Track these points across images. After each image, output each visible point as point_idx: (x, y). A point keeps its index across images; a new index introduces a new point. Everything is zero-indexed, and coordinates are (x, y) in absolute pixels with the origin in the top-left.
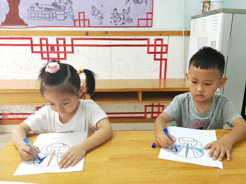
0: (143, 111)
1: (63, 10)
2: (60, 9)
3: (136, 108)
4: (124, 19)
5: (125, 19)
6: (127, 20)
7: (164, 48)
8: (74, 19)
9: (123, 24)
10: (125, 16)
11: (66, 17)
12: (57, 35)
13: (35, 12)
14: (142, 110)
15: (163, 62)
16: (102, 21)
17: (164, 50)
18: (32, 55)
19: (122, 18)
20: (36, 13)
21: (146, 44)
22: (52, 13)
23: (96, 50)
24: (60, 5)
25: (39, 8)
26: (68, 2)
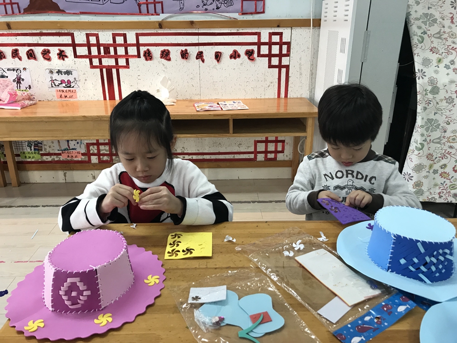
0: (252, 149)
3: (240, 144)
5: (220, 1)
6: (223, 2)
7: (285, 47)
8: (138, 1)
12: (112, 29)
14: (249, 148)
15: (284, 70)
16: (183, 5)
17: (284, 51)
18: (75, 62)
21: (256, 41)
23: (175, 52)
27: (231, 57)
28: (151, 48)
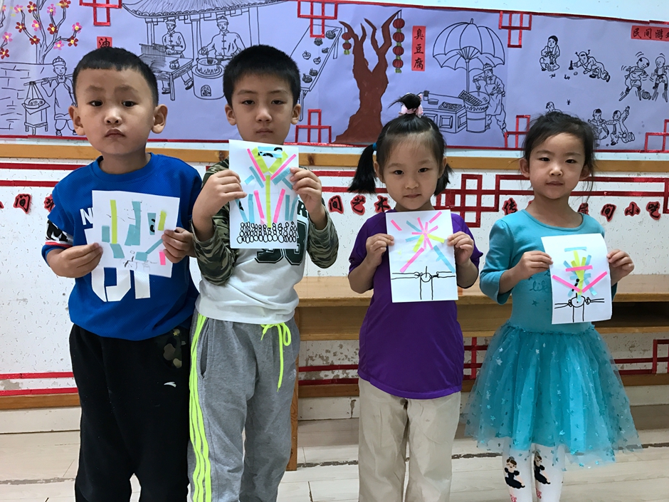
1: (483, 108)
2: (476, 107)
3: (634, 347)
4: (614, 133)
5: (618, 134)
6: (621, 136)
8: (505, 130)
9: (612, 144)
10: (618, 126)
11: (487, 127)
12: (463, 169)
14: (647, 353)
19: (611, 132)
21: (663, 190)
22: (458, 115)
24: (477, 97)
25: (429, 103)
26: (496, 92)
27: (627, 212)
28: (515, 197)
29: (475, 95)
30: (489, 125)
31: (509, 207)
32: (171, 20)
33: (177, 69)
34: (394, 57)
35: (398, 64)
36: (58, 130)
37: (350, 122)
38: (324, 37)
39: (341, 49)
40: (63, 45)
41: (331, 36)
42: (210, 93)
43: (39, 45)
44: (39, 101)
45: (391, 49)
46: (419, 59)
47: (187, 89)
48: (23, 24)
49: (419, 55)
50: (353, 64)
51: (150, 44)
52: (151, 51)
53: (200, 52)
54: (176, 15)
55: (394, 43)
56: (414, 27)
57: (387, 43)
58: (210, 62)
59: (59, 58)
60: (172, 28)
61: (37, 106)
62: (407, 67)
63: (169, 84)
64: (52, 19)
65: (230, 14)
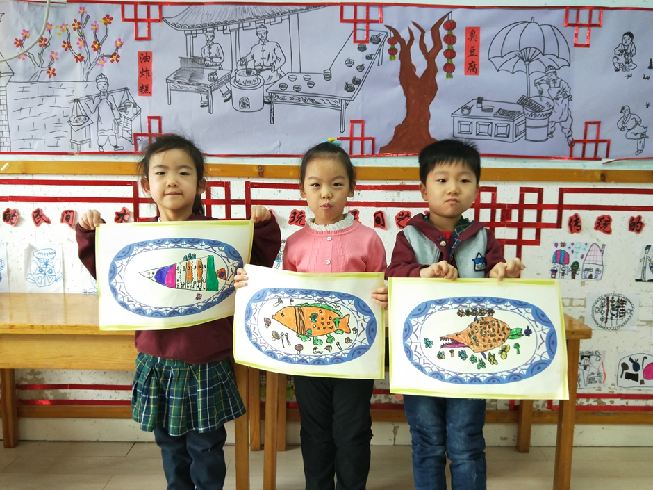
2: (537, 114)
8: (570, 139)
12: (521, 180)
13: (471, 120)
16: (643, 146)
20: (474, 124)
22: (516, 122)
23: (620, 221)
24: (539, 102)
25: (483, 110)
26: (561, 96)
28: (580, 213)
29: (537, 100)
30: (552, 133)
31: (573, 223)
32: (210, 31)
33: (215, 81)
34: (445, 61)
35: (449, 68)
36: (100, 146)
37: (395, 132)
38: (367, 42)
39: (386, 55)
40: (105, 62)
41: (376, 40)
42: (249, 105)
43: (83, 62)
44: (83, 118)
45: (441, 53)
46: (473, 62)
47: (225, 101)
48: (69, 43)
49: (473, 58)
50: (399, 70)
51: (189, 57)
52: (190, 64)
53: (239, 63)
54: (215, 25)
55: (445, 46)
56: (467, 29)
57: (437, 46)
58: (249, 73)
59: (102, 74)
60: (211, 39)
61: (82, 123)
62: (460, 71)
63: (208, 97)
64: (95, 35)
65: (270, 22)
